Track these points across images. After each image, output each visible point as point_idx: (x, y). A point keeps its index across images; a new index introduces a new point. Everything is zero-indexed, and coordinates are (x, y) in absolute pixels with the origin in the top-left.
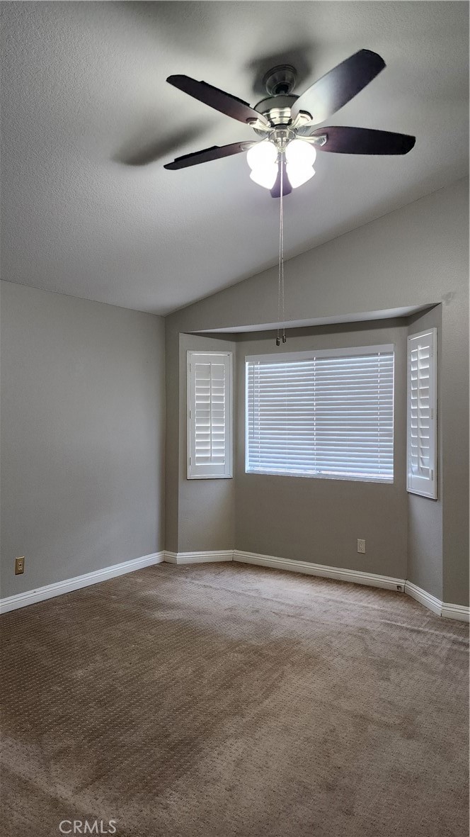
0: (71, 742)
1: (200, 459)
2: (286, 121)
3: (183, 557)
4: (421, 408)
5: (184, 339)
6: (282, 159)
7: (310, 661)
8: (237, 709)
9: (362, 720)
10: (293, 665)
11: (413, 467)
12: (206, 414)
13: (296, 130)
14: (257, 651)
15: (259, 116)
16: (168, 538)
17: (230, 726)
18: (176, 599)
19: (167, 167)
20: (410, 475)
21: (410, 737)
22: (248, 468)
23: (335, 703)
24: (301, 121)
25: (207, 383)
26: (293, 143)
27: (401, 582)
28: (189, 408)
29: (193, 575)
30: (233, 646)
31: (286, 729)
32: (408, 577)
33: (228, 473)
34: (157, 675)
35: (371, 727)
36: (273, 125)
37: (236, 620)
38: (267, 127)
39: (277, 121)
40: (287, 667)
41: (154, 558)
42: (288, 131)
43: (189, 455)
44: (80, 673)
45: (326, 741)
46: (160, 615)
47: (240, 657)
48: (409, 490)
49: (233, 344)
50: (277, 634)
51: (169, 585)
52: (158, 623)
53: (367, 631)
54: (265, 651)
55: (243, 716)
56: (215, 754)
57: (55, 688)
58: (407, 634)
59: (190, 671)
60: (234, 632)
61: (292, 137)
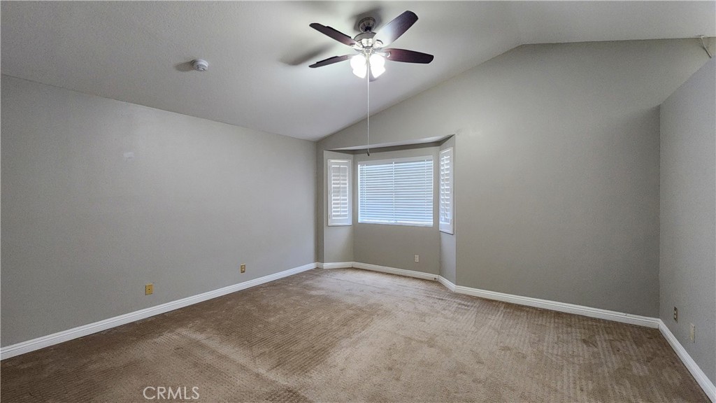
0: (267, 350)
1: (334, 216)
2: (370, 45)
3: (326, 265)
4: (446, 188)
5: (326, 154)
6: (368, 62)
7: (387, 313)
8: (348, 335)
9: (408, 340)
10: (378, 315)
11: (442, 217)
12: (338, 191)
13: (375, 49)
14: (360, 309)
15: (356, 43)
16: (319, 255)
17: (344, 342)
18: (322, 285)
19: (310, 66)
20: (441, 222)
21: (432, 347)
22: (360, 221)
23: (397, 332)
24: (377, 45)
25: (338, 176)
26: (373, 56)
27: (437, 276)
28: (329, 189)
29: (331, 274)
30: (349, 307)
31: (371, 344)
32: (440, 274)
33: (350, 223)
34: (310, 320)
35: (413, 343)
36: (364, 47)
37: (352, 295)
38: (360, 48)
39: (365, 45)
40: (375, 317)
41: (312, 266)
42: (371, 49)
43: (329, 214)
44: (272, 319)
45: (390, 349)
46: (313, 293)
47: (352, 312)
48: (440, 230)
49: (352, 156)
50: (371, 301)
51: (319, 279)
52: (311, 296)
53: (417, 300)
54: (364, 309)
55: (351, 338)
56: (336, 355)
57: (260, 326)
58: (437, 301)
59: (327, 318)
60: (350, 301)
61: (373, 52)
